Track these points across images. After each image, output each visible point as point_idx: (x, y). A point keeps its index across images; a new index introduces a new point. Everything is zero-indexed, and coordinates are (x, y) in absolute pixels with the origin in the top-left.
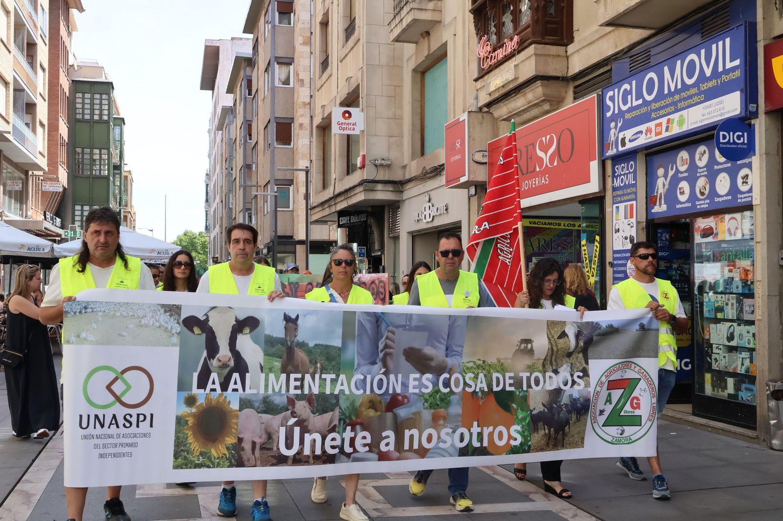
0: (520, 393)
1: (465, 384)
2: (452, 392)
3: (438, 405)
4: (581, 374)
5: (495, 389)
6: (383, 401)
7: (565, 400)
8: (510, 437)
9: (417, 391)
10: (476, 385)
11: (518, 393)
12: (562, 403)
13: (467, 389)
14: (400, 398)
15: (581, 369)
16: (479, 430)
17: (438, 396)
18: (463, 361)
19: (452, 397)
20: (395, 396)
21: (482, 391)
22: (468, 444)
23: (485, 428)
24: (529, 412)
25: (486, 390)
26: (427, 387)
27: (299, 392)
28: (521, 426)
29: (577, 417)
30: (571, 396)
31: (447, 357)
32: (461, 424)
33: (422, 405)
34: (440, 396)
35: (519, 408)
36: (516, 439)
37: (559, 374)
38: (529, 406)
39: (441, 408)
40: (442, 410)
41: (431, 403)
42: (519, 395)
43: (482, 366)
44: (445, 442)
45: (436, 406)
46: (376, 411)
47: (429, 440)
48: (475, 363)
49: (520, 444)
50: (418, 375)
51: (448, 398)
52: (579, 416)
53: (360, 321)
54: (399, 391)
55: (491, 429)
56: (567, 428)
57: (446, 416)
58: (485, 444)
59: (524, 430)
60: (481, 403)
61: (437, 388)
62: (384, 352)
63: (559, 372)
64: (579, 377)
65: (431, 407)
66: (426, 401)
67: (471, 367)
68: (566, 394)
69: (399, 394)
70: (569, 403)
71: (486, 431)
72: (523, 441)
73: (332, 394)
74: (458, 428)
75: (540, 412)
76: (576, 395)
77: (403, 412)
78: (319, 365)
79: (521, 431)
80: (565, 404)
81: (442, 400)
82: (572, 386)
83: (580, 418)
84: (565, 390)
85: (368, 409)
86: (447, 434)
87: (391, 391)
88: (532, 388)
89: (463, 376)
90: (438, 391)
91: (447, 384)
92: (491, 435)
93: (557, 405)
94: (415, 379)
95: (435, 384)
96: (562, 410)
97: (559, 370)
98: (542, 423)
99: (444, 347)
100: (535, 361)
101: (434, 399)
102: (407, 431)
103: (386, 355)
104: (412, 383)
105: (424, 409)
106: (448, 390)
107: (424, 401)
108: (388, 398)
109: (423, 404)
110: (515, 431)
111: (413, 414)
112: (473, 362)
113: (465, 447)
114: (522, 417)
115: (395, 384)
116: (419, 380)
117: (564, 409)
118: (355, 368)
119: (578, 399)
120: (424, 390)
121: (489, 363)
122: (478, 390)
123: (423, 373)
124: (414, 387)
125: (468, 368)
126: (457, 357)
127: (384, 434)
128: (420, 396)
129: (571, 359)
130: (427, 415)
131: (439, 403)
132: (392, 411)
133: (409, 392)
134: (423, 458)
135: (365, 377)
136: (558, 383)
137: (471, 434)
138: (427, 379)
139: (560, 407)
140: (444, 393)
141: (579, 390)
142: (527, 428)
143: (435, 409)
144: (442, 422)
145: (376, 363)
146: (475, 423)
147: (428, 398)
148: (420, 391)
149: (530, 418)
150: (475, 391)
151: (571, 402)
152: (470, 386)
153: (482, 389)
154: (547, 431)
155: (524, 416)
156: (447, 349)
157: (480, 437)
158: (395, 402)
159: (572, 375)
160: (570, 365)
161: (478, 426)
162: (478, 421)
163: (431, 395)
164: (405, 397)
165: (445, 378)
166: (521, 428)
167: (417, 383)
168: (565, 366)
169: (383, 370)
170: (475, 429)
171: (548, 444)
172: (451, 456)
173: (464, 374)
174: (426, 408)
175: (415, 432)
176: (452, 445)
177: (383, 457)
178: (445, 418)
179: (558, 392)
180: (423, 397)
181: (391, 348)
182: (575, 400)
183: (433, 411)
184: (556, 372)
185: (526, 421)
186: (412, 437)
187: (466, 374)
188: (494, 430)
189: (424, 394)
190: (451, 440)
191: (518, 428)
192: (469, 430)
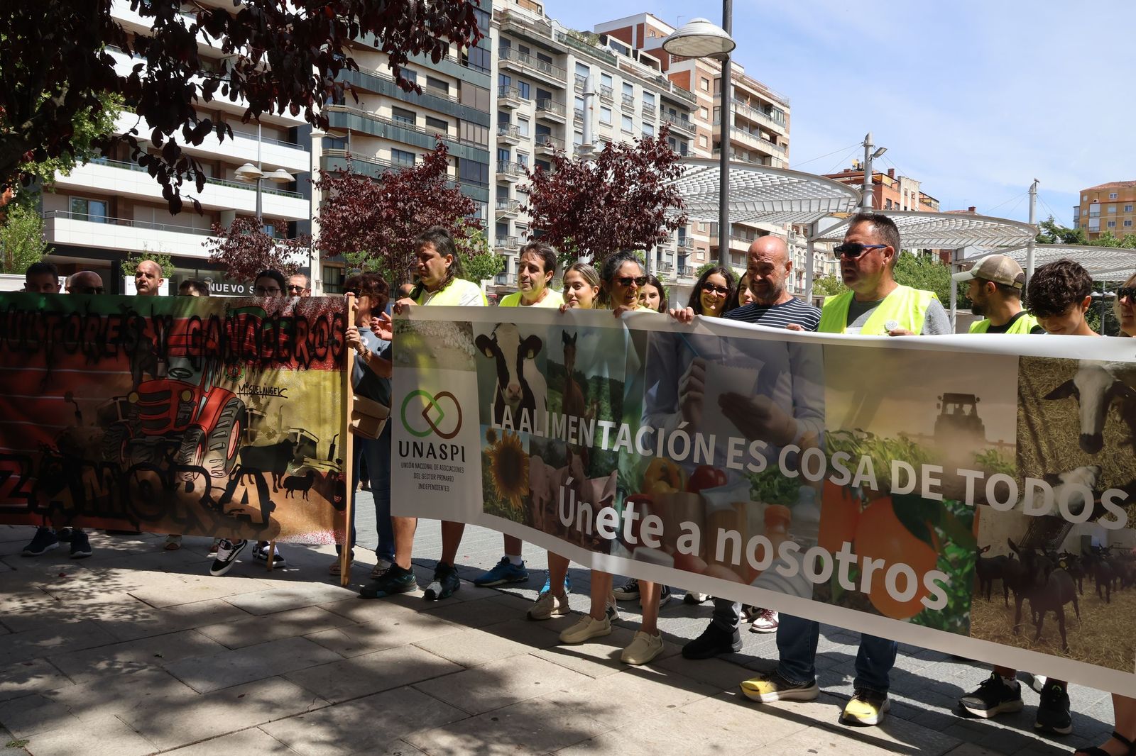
0: (955, 508)
1: (830, 470)
2: (802, 479)
3: (775, 497)
4: (1123, 495)
5: (895, 489)
6: (683, 474)
7: (1069, 544)
8: (922, 591)
9: (740, 466)
10: (853, 476)
11: (950, 508)
12: (1060, 551)
13: (833, 479)
14: (712, 473)
15: (1124, 483)
16: (854, 559)
17: (776, 482)
18: (825, 428)
19: (803, 488)
20: (702, 468)
21: (867, 490)
22: (829, 581)
23: (867, 560)
24: (973, 552)
25: (874, 487)
26: (757, 463)
27: (574, 441)
28: (951, 575)
29: (1098, 589)
30: (1085, 539)
31: (795, 415)
32: (817, 539)
33: (748, 493)
34: (779, 482)
35: (950, 539)
36: (934, 598)
37: (1062, 486)
38: (975, 540)
39: (781, 503)
40: (783, 507)
41: (763, 492)
42: (952, 512)
43: (866, 443)
44: (787, 566)
45: (773, 499)
46: (671, 484)
47: (760, 555)
48: (851, 434)
49: (943, 610)
50: (742, 441)
51: (795, 489)
52: (1104, 589)
53: (651, 345)
54: (710, 461)
55: (880, 563)
56: (1068, 608)
57: (790, 518)
58: (866, 588)
59: (957, 584)
60: (861, 510)
61: (774, 467)
62: (686, 395)
63: (1062, 482)
64: (1115, 500)
65: (763, 498)
66: (756, 486)
67: (845, 442)
68: (1074, 534)
69: (710, 467)
70: (1078, 553)
71: (870, 566)
72: (951, 606)
73: (610, 451)
74: (810, 547)
75: (1002, 558)
76: (1099, 539)
77: (716, 498)
78: (595, 406)
79: (949, 586)
80: (1066, 554)
81: (783, 490)
82: (1093, 518)
83: (1108, 594)
84: (1072, 524)
85: (660, 480)
86: (791, 552)
87: (696, 460)
88: (987, 504)
89: (827, 455)
90: (777, 473)
91: (794, 462)
92: (879, 576)
93: (1045, 552)
94: (737, 447)
95: (772, 460)
96: (1058, 566)
97: (1062, 477)
98: (1001, 581)
99: (788, 399)
100: (993, 447)
101: (769, 484)
102: (721, 531)
103: (689, 400)
104: (732, 453)
105: (752, 499)
106: (795, 474)
107: (751, 486)
108: (693, 470)
109: (751, 491)
110: (935, 581)
111: (732, 504)
112: (848, 433)
113: (824, 584)
114: (957, 558)
115: (704, 449)
116: (745, 448)
117: (1063, 564)
118: (643, 415)
119: (1106, 550)
120: (751, 467)
121: (882, 439)
122: (856, 484)
123: (751, 438)
124: (736, 460)
125: (837, 442)
126: (815, 419)
127: (684, 526)
128: (746, 476)
129: (1100, 457)
130: (756, 511)
131: (777, 494)
132: (698, 493)
133: (728, 466)
134: (748, 583)
135: (656, 432)
136: (1056, 504)
137: (836, 564)
138: (758, 449)
139: (1054, 558)
140: (788, 478)
141: (1109, 531)
142: (964, 583)
143: (770, 503)
144: (781, 528)
145: (675, 413)
146: (847, 546)
147: (758, 481)
148: (745, 467)
149: (974, 563)
150: (849, 485)
151: (1083, 552)
152: (841, 476)
153: (866, 485)
154: (1011, 601)
155: (961, 557)
156: (795, 403)
157: (855, 573)
158: (702, 478)
159: (1097, 494)
160: (1094, 469)
161: (853, 551)
162: (852, 543)
163: (764, 477)
164: (719, 473)
165: (791, 454)
166: (950, 578)
167: (740, 453)
168: (1079, 471)
169: (684, 424)
170: (846, 556)
171: (1016, 630)
172: (799, 595)
173: (830, 452)
174: (753, 499)
175: (735, 535)
176: (801, 575)
177: (682, 563)
178: (787, 523)
179: (1052, 525)
180: (750, 478)
181: (698, 390)
182: (1095, 550)
183: (766, 506)
184: (1054, 480)
185: (963, 569)
186: (729, 543)
187: (835, 452)
188: (887, 566)
189: (751, 472)
190: (797, 565)
191: (945, 578)
192: (833, 555)
